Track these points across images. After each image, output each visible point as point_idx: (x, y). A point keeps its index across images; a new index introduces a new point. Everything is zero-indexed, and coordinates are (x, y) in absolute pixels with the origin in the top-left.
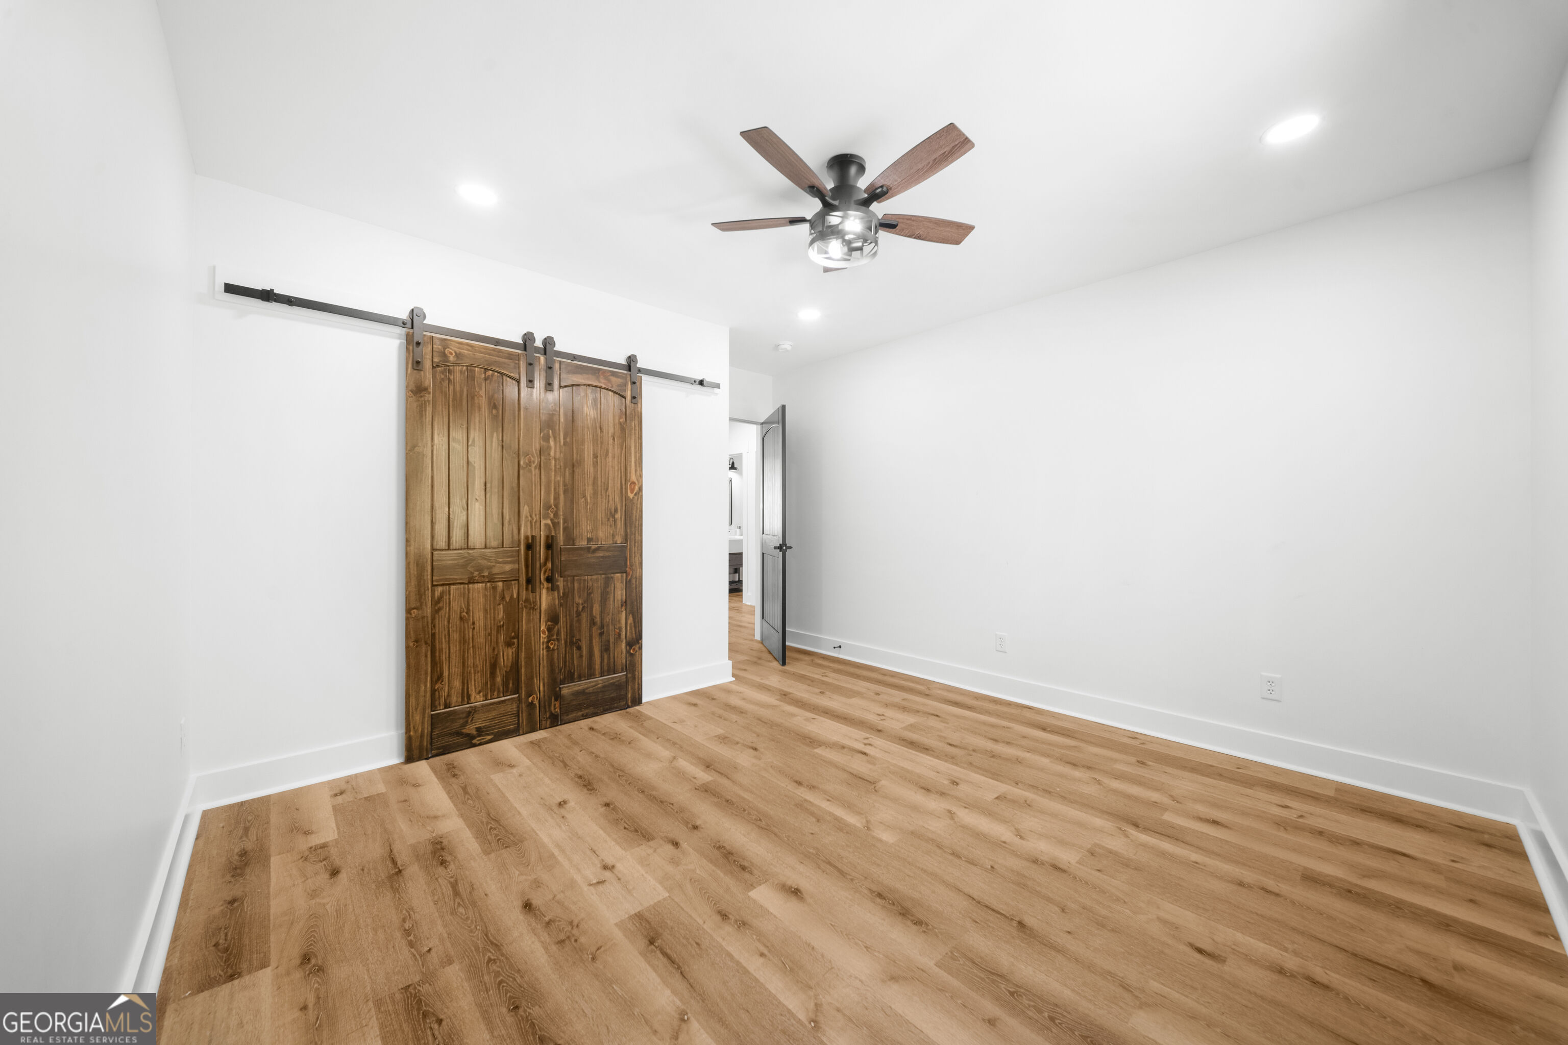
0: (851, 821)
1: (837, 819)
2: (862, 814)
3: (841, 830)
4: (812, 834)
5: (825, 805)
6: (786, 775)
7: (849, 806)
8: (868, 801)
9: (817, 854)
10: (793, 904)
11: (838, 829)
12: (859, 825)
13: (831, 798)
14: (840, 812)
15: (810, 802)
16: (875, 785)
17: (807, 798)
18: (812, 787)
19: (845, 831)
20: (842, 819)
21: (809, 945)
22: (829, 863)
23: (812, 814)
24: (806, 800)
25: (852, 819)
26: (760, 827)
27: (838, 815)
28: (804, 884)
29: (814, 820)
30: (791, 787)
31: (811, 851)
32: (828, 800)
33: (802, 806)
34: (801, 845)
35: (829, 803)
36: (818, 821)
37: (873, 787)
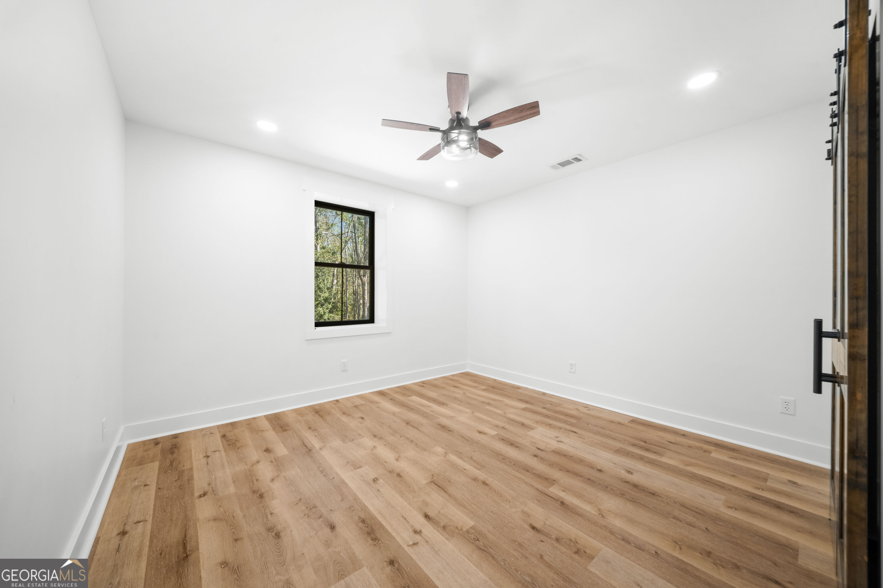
0: (454, 457)
1: (461, 458)
2: (447, 460)
3: (460, 453)
4: (475, 451)
5: (467, 466)
6: (495, 491)
7: (454, 466)
8: (441, 468)
9: (472, 443)
10: (481, 430)
11: (462, 453)
12: (450, 455)
13: (463, 471)
14: (459, 462)
15: (476, 468)
16: (432, 480)
17: (478, 471)
18: (475, 479)
19: (458, 452)
20: (459, 458)
21: (475, 422)
22: (467, 440)
23: (475, 461)
24: (479, 470)
25: (453, 458)
26: (502, 455)
27: (460, 460)
28: (478, 434)
29: (474, 458)
30: (490, 480)
31: (475, 445)
32: (465, 469)
33: (481, 466)
34: (480, 447)
35: (465, 468)
36: (471, 458)
37: (434, 478)
